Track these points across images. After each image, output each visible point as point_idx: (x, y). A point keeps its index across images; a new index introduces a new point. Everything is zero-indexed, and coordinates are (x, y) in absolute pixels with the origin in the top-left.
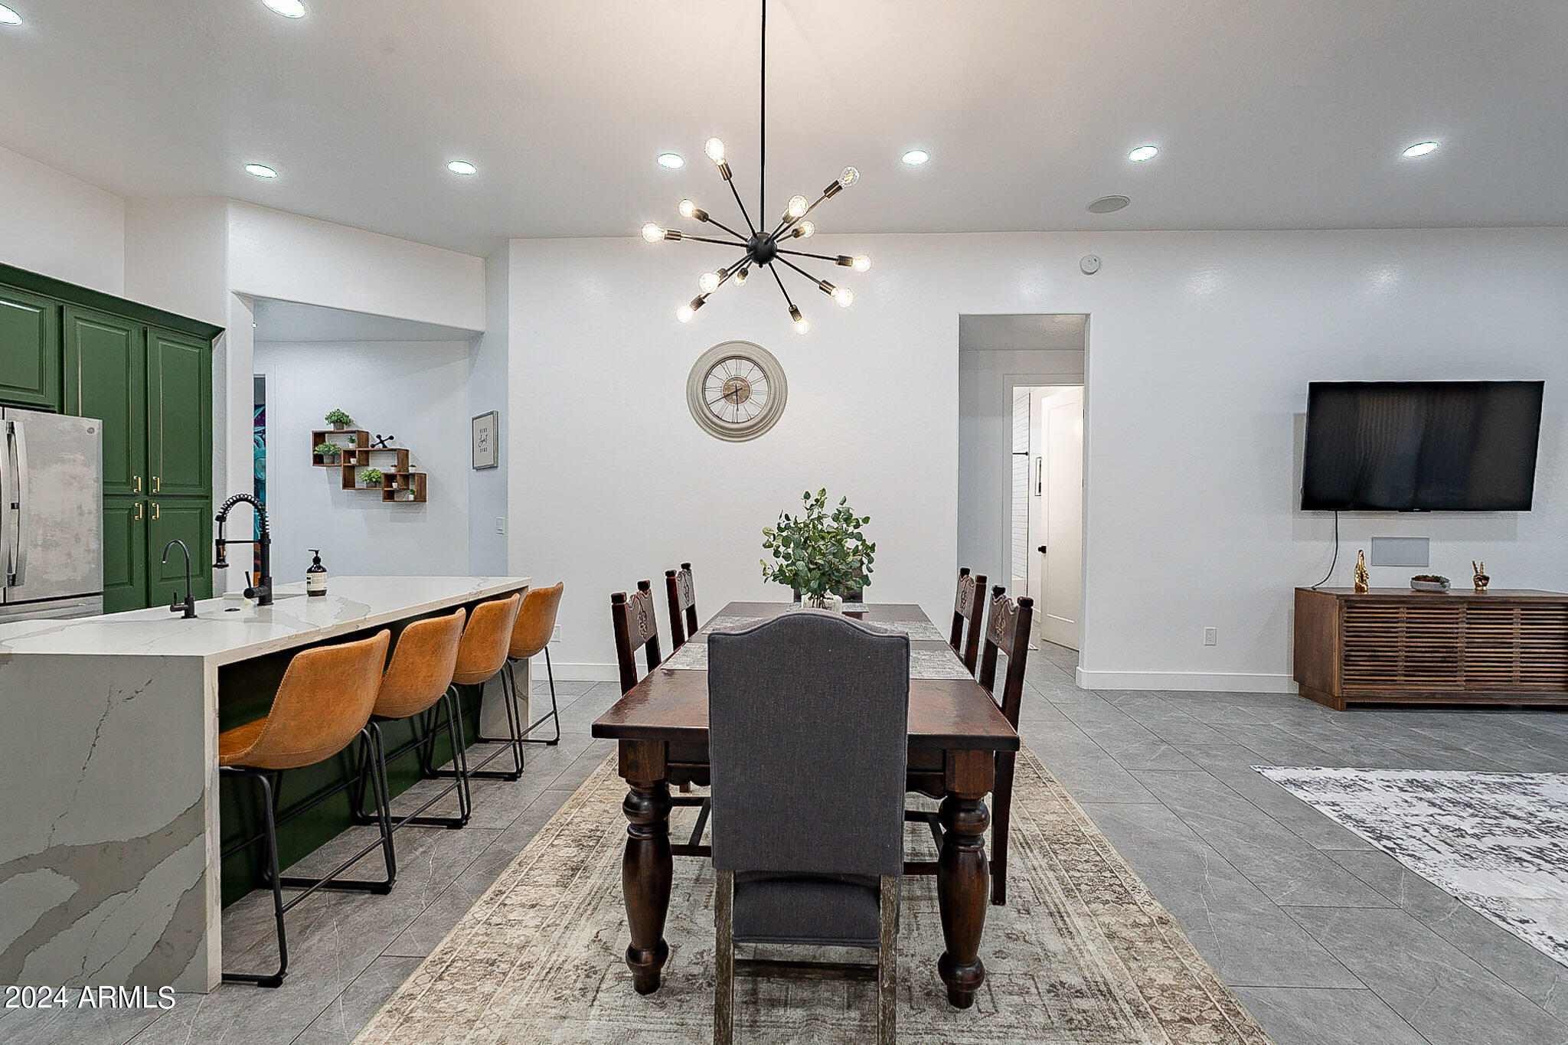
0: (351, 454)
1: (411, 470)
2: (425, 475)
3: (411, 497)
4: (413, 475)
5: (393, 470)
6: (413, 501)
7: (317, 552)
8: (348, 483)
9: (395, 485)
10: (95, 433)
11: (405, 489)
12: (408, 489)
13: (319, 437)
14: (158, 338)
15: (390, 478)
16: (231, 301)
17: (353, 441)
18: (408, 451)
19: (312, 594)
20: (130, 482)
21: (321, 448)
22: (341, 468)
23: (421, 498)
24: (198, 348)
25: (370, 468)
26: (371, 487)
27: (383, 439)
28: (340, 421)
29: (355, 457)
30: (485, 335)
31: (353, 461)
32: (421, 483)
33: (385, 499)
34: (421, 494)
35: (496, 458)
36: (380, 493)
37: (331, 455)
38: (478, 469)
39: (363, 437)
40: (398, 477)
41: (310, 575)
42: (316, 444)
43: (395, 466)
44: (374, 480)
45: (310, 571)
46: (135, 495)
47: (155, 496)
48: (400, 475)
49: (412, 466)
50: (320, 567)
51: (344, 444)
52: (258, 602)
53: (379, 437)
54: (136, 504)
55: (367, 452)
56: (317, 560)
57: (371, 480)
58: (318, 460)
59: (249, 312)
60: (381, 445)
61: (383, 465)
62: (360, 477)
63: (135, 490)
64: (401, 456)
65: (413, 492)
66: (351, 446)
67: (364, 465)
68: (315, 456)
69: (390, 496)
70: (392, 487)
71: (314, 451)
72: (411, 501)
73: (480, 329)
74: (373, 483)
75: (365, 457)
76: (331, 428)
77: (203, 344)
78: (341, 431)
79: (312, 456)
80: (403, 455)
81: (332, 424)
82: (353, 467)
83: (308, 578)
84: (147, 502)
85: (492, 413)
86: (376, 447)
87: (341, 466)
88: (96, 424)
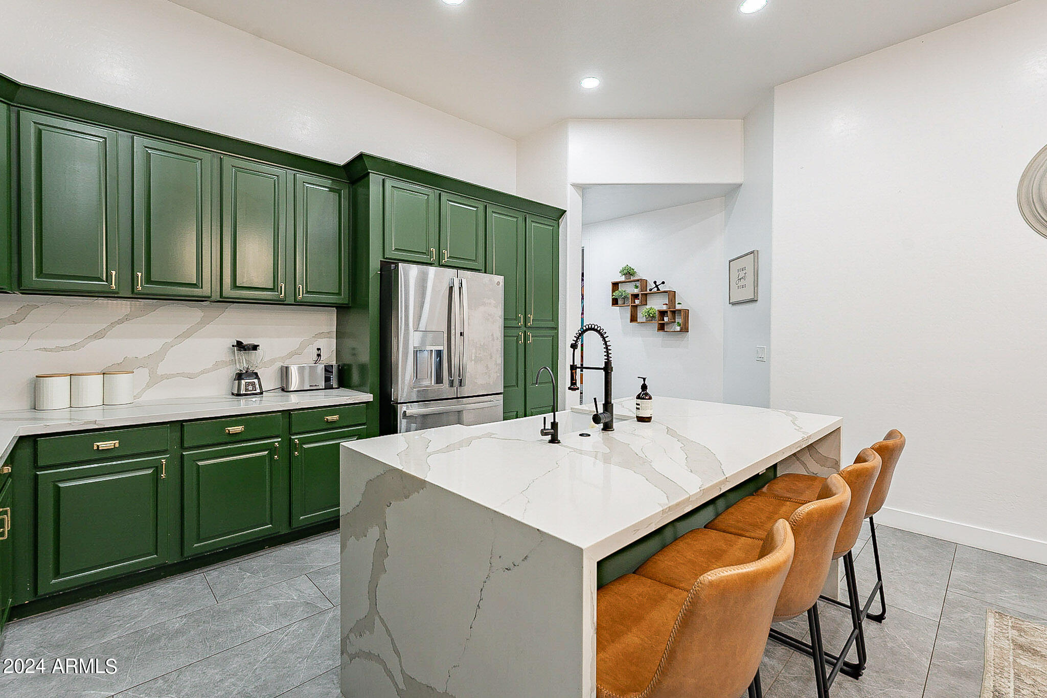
0: (635, 296)
1: (678, 307)
2: (688, 310)
3: (678, 328)
4: (680, 311)
5: (664, 308)
6: (680, 331)
7: (644, 379)
8: (633, 319)
9: (666, 319)
10: (501, 285)
11: (673, 322)
12: (675, 322)
13: (615, 285)
14: (532, 221)
15: (663, 313)
16: (570, 190)
17: (637, 287)
18: (675, 292)
19: (641, 419)
20: (517, 319)
21: (616, 293)
22: (630, 307)
23: (685, 329)
24: (552, 226)
25: (648, 307)
26: (649, 321)
27: (657, 284)
28: (629, 273)
29: (639, 299)
30: (743, 186)
31: (637, 302)
32: (685, 317)
33: (659, 329)
34: (685, 325)
35: (756, 292)
36: (655, 325)
37: (623, 298)
38: (734, 304)
39: (644, 283)
40: (669, 312)
41: (639, 401)
42: (613, 291)
43: (666, 304)
44: (651, 315)
45: (639, 397)
46: (520, 327)
47: (529, 327)
48: (670, 311)
49: (679, 304)
50: (647, 394)
51: (631, 289)
52: (602, 427)
53: (655, 282)
54: (520, 333)
55: (646, 294)
56: (644, 387)
57: (649, 315)
58: (615, 302)
59: (579, 197)
60: (656, 289)
61: (657, 304)
62: (641, 314)
63: (520, 324)
64: (670, 296)
65: (679, 324)
66: (636, 291)
67: (645, 305)
68: (613, 299)
69: (662, 327)
70: (663, 320)
71: (613, 296)
72: (678, 332)
73: (738, 180)
74: (650, 317)
75: (645, 297)
76: (623, 279)
77: (554, 223)
78: (630, 280)
79: (611, 300)
80: (672, 295)
81: (624, 276)
82: (636, 306)
83: (638, 404)
84: (525, 331)
85: (752, 252)
86: (653, 290)
87: (629, 306)
88: (501, 279)
